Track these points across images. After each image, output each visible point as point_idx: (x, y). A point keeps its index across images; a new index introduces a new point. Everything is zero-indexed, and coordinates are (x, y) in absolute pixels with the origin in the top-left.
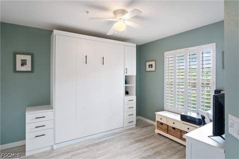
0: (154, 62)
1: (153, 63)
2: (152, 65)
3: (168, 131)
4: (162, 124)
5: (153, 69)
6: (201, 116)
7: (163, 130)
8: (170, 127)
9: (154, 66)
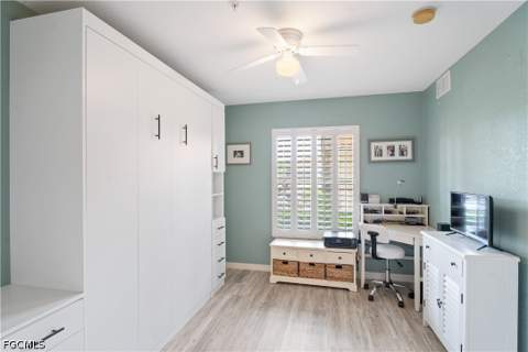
0: (247, 146)
1: (245, 148)
2: (242, 153)
3: (299, 273)
4: (285, 262)
5: (246, 159)
6: (369, 233)
7: (289, 274)
8: (305, 263)
9: (247, 154)
